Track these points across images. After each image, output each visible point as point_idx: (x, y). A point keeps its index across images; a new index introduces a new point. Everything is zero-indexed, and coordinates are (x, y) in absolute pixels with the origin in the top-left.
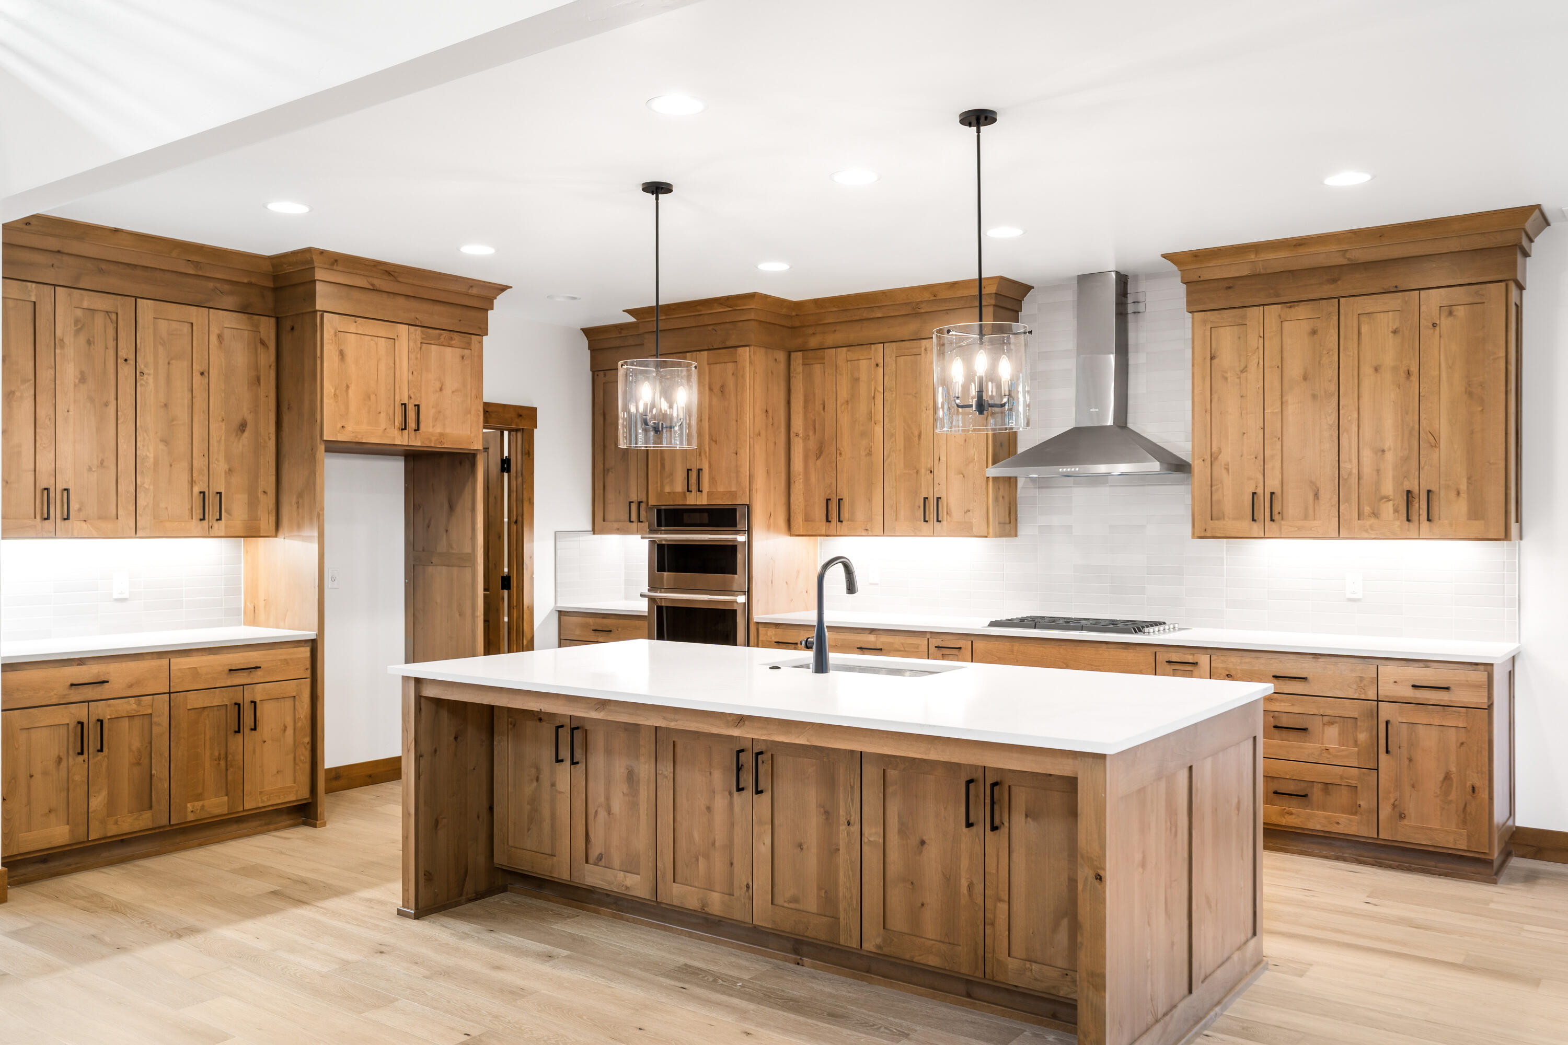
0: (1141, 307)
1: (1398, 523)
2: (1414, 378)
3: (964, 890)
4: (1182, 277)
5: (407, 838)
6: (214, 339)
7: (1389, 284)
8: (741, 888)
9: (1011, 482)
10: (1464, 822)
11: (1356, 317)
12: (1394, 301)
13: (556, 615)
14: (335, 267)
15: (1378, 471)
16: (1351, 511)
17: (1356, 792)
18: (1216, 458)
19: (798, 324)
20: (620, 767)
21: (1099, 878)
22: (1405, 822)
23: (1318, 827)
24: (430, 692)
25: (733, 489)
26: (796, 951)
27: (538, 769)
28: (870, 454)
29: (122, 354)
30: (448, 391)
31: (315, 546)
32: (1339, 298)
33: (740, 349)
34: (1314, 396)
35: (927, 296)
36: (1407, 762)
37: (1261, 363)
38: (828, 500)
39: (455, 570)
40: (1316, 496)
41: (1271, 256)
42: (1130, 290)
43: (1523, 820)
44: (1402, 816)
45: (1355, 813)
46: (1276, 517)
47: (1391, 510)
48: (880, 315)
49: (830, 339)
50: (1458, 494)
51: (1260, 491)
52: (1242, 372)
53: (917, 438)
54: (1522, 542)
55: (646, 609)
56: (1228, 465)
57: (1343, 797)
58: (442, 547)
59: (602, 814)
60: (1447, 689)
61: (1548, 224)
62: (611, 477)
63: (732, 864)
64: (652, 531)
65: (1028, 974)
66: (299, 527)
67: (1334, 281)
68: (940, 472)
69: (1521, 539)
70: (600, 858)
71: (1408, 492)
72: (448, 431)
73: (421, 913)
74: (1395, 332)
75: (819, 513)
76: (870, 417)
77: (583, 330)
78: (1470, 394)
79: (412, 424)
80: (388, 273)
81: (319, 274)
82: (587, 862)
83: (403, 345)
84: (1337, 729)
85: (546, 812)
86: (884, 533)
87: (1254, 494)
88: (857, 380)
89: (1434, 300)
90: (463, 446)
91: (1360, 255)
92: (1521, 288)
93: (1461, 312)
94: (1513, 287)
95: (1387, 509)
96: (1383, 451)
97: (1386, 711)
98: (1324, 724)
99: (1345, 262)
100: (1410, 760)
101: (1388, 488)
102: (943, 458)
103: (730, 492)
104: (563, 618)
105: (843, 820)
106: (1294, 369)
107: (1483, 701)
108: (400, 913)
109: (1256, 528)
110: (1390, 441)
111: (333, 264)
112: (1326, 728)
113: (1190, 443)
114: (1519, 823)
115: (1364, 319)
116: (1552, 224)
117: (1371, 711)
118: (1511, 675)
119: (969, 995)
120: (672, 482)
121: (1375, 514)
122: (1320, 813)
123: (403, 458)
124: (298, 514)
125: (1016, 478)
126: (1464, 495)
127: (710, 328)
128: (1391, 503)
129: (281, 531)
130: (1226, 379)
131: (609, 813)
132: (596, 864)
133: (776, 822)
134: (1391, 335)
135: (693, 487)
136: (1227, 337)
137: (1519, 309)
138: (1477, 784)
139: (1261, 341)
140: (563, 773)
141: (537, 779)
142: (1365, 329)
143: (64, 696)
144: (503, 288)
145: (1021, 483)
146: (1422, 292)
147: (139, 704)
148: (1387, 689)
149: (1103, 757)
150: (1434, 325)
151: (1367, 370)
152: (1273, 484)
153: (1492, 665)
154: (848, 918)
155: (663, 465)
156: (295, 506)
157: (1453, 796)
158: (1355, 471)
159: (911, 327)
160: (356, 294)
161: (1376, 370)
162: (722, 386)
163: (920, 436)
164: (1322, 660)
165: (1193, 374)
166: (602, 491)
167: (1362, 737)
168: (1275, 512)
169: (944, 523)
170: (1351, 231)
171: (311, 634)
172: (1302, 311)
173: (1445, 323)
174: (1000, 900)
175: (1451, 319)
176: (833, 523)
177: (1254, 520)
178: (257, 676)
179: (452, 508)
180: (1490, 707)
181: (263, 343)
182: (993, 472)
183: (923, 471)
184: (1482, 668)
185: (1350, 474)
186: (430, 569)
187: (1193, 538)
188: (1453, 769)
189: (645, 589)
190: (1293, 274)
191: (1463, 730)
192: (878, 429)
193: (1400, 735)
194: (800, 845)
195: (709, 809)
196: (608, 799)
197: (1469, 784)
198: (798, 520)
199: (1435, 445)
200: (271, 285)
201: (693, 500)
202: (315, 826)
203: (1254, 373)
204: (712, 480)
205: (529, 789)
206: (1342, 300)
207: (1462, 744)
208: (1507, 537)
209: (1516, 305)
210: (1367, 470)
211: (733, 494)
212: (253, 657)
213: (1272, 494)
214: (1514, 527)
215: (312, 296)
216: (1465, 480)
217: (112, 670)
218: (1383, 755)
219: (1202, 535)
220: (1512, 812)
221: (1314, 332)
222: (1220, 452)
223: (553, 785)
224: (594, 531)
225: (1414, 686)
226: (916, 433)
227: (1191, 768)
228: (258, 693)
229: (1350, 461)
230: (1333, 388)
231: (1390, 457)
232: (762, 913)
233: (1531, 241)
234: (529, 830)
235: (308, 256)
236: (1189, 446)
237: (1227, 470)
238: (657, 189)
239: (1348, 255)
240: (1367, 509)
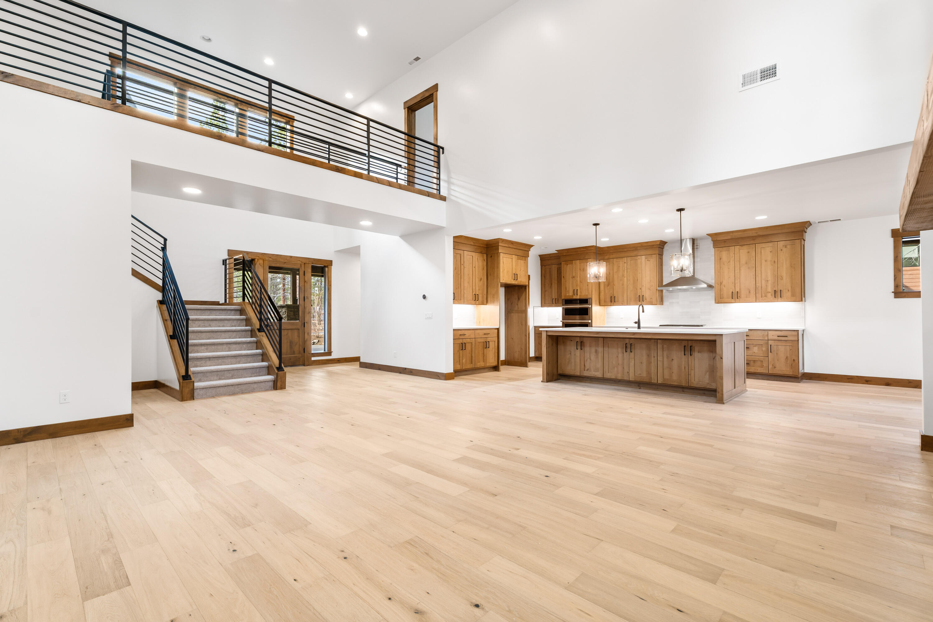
0: (698, 247)
1: (772, 298)
2: (776, 263)
3: (683, 368)
4: (712, 239)
5: (544, 365)
6: (476, 259)
7: (769, 240)
8: (626, 373)
9: (662, 291)
10: (792, 368)
11: (760, 248)
12: (770, 244)
13: (534, 327)
14: (503, 242)
15: (767, 286)
16: (759, 295)
17: (762, 362)
18: (722, 284)
19: (602, 253)
20: (593, 350)
21: (722, 358)
22: (776, 369)
23: (752, 371)
24: (550, 334)
25: (587, 294)
26: (639, 386)
27: (571, 352)
28: (623, 285)
29: (462, 263)
30: (522, 271)
31: (498, 307)
32: (755, 244)
33: (589, 259)
34: (749, 268)
35: (639, 245)
36: (776, 355)
37: (734, 260)
38: (611, 297)
39: (520, 314)
40: (750, 292)
41: (736, 234)
42: (695, 242)
43: (806, 370)
44: (775, 367)
45: (762, 367)
46: (738, 297)
47: (770, 295)
48: (626, 250)
49: (611, 256)
50: (788, 291)
51: (734, 291)
52: (728, 262)
53: (636, 281)
54: (805, 303)
55: (562, 325)
56: (725, 285)
57: (759, 363)
58: (516, 308)
59: (589, 360)
60: (787, 336)
61: (811, 225)
62: (547, 293)
63: (623, 368)
64: (563, 305)
65: (699, 384)
66: (493, 302)
67: (754, 240)
68: (643, 289)
69: (805, 302)
70: (588, 370)
71: (775, 290)
72: (522, 280)
73: (548, 381)
74: (771, 252)
75: (609, 300)
76: (623, 276)
77: (539, 255)
78: (791, 267)
79: (516, 279)
80: (512, 243)
81: (500, 244)
82: (584, 371)
83: (514, 260)
84: (757, 348)
85: (573, 360)
86: (627, 305)
87: (732, 292)
88: (619, 266)
89: (781, 244)
90: (522, 284)
91: (761, 233)
92: (804, 240)
93: (788, 247)
94: (802, 240)
95: (769, 295)
96: (768, 281)
97: (770, 343)
98: (753, 346)
99: (757, 235)
100: (777, 354)
101: (769, 289)
102: (644, 285)
103: (586, 295)
104: (536, 328)
105: (653, 356)
106: (743, 261)
107: (796, 339)
108: (542, 381)
109: (733, 300)
110: (770, 278)
111: (502, 242)
112: (754, 347)
113: (714, 281)
114: (805, 371)
115: (762, 249)
116: (813, 225)
117: (766, 343)
118: (803, 335)
119: (683, 391)
120: (569, 293)
121: (766, 296)
122: (753, 368)
123: (504, 287)
124: (493, 299)
125: (663, 290)
126: (790, 291)
127: (580, 254)
128: (770, 293)
129: (488, 304)
130: (724, 264)
131: (590, 360)
132: (587, 371)
133: (635, 358)
134: (770, 253)
135: (575, 294)
136: (724, 254)
137: (804, 245)
138: (795, 359)
139: (734, 255)
140: (578, 352)
141: (570, 354)
142: (762, 251)
143: (459, 337)
144: (533, 246)
145: (664, 291)
146: (778, 242)
147: (470, 340)
148: (770, 337)
149: (722, 335)
150: (781, 250)
151: (763, 261)
152: (738, 289)
153: (798, 330)
154: (653, 376)
155: (566, 289)
156: (492, 298)
157: (788, 362)
158: (760, 286)
159: (635, 253)
160: (506, 248)
161: (766, 261)
162: (583, 269)
163: (637, 280)
164: (753, 331)
165: (715, 263)
166: (544, 296)
167: (764, 349)
168: (738, 296)
169: (645, 301)
170: (759, 228)
171: (498, 327)
172: (745, 247)
173: (784, 249)
174: (692, 370)
175: (786, 248)
176: (612, 303)
177: (732, 298)
178: (489, 336)
179: (519, 299)
180: (798, 340)
181: (484, 260)
182: (658, 288)
183: (638, 289)
184: (796, 331)
185: (759, 286)
186: (512, 314)
187: (715, 303)
188: (788, 356)
189: (561, 320)
190: (742, 238)
191: (791, 346)
192: (626, 279)
193: (774, 348)
194: (641, 363)
195: (617, 357)
196: (590, 356)
197: (793, 359)
198: (602, 302)
199: (782, 279)
200: (486, 247)
201: (575, 297)
202: (499, 371)
203: (732, 263)
204: (581, 292)
205: (568, 356)
206: (756, 244)
207: (791, 349)
208: (802, 301)
209: (803, 245)
210: (764, 285)
211: (587, 295)
212: (488, 331)
213: (737, 292)
214: (803, 298)
215: (498, 249)
216: (790, 287)
217: (466, 332)
218: (770, 353)
219: (718, 302)
220: (803, 368)
221: (748, 252)
222: (722, 282)
223: (575, 355)
224: (542, 306)
225: (778, 336)
226: (636, 279)
227: (734, 342)
228: (489, 340)
229: (759, 283)
230: (754, 266)
231: (770, 282)
232: (632, 378)
233: (807, 229)
234: (568, 365)
235: (498, 240)
236: (713, 281)
237: (725, 286)
238: (596, 225)
239: (758, 233)
240: (763, 295)
